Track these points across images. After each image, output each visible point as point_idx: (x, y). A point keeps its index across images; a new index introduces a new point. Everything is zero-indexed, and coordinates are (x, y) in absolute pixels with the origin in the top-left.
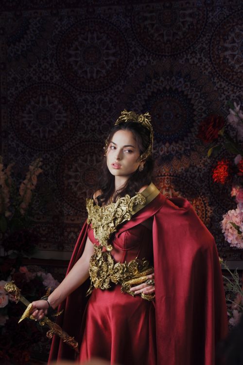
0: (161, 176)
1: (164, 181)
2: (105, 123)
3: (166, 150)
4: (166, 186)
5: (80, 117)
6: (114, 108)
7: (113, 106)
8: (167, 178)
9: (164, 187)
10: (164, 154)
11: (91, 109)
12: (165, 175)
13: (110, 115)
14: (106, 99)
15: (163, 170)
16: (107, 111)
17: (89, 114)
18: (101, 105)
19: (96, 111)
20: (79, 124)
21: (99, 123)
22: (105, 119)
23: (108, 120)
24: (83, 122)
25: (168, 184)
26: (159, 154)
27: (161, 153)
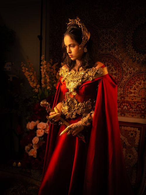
0: (141, 72)
1: (142, 76)
2: (113, 45)
3: (144, 58)
4: (144, 78)
5: (100, 42)
6: (117, 36)
7: (117, 35)
8: (144, 74)
9: (143, 79)
10: (143, 60)
11: (105, 37)
12: (143, 72)
13: (115, 40)
14: (113, 31)
15: (142, 69)
16: (114, 38)
17: (104, 40)
18: (111, 35)
19: (108, 38)
20: (99, 46)
21: (109, 45)
22: (113, 42)
23: (114, 42)
24: (101, 45)
25: (144, 77)
26: (140, 61)
27: (141, 60)
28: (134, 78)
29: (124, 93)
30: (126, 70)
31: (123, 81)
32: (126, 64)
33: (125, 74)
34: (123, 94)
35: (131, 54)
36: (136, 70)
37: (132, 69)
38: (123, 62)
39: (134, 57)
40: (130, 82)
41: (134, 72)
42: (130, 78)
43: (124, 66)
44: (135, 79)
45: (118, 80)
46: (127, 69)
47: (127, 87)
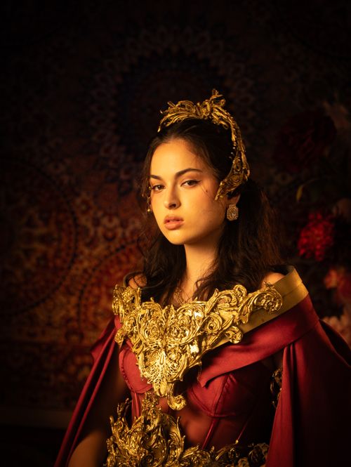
28: (123, 258)
29: (83, 317)
30: (89, 225)
31: (77, 269)
32: (92, 203)
33: (88, 240)
34: (78, 321)
35: (111, 164)
36: (131, 227)
37: (116, 221)
38: (78, 195)
39: (123, 176)
40: (108, 273)
41: (124, 234)
42: (106, 257)
43: (84, 207)
44: (129, 261)
45: (59, 262)
46: (97, 223)
47: (96, 291)
